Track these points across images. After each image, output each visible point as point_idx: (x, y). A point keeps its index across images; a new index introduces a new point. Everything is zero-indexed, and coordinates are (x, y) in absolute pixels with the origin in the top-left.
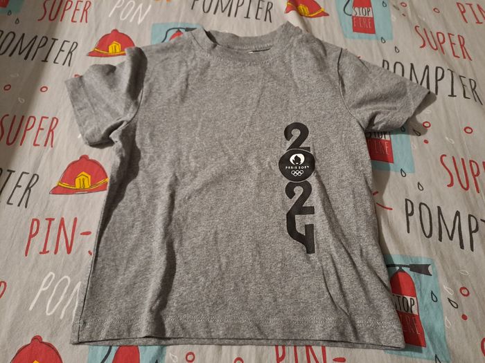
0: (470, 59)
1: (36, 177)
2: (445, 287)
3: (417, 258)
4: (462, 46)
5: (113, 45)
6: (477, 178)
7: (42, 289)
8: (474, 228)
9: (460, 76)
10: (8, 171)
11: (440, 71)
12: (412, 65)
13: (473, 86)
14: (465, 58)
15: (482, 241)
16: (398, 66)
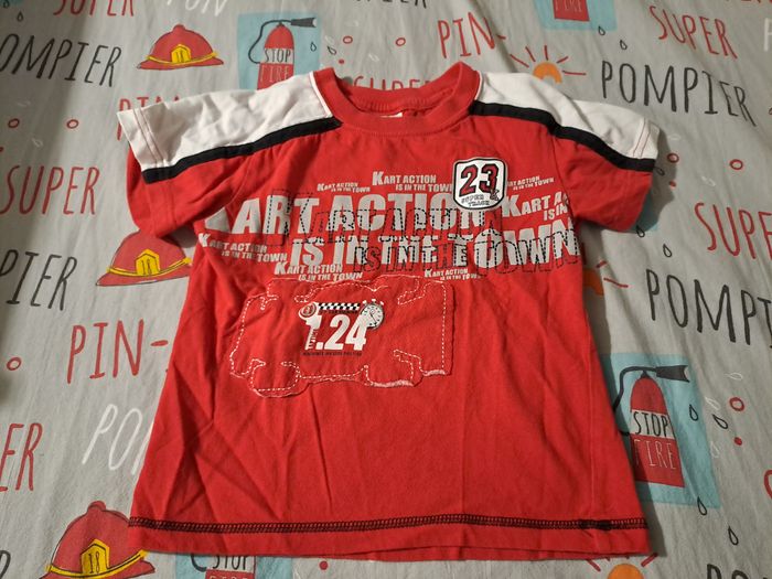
0: (735, 56)
1: (72, 262)
2: (709, 400)
4: (722, 36)
5: (178, 50)
6: (751, 236)
7: (99, 431)
8: (749, 311)
9: (721, 83)
10: (27, 253)
11: (691, 75)
12: (647, 67)
13: (741, 98)
14: (726, 54)
15: (762, 329)
16: (627, 70)
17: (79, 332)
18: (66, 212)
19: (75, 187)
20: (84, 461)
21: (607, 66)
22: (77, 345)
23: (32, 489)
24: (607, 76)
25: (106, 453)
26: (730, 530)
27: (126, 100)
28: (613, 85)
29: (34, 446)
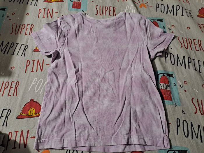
1: (27, 46)
2: (179, 82)
3: (169, 71)
6: (191, 45)
7: (33, 84)
8: (190, 61)
9: (186, 9)
10: (16, 43)
11: (178, 7)
12: (168, 5)
13: (190, 13)
14: (187, 2)
15: (193, 66)
16: (162, 6)
17: (28, 62)
18: (26, 34)
19: (28, 29)
20: (29, 90)
21: (158, 5)
22: (28, 65)
23: (17, 96)
24: (158, 7)
25: (34, 88)
26: (183, 111)
27: (41, 9)
28: (159, 9)
29: (17, 86)
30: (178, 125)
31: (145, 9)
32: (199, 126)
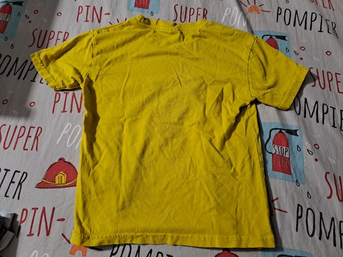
0: (334, 10)
2: (306, 143)
3: (291, 126)
4: (329, 1)
6: (331, 82)
9: (326, 20)
11: (314, 16)
12: (296, 11)
13: (334, 26)
14: (330, 8)
17: (58, 95)
19: (59, 39)
20: (57, 143)
21: (279, 9)
22: (57, 100)
23: (37, 151)
24: (279, 13)
25: (66, 140)
26: (308, 193)
27: (82, 7)
28: (281, 17)
29: (39, 135)
30: (299, 216)
31: (257, 15)
32: (333, 219)
